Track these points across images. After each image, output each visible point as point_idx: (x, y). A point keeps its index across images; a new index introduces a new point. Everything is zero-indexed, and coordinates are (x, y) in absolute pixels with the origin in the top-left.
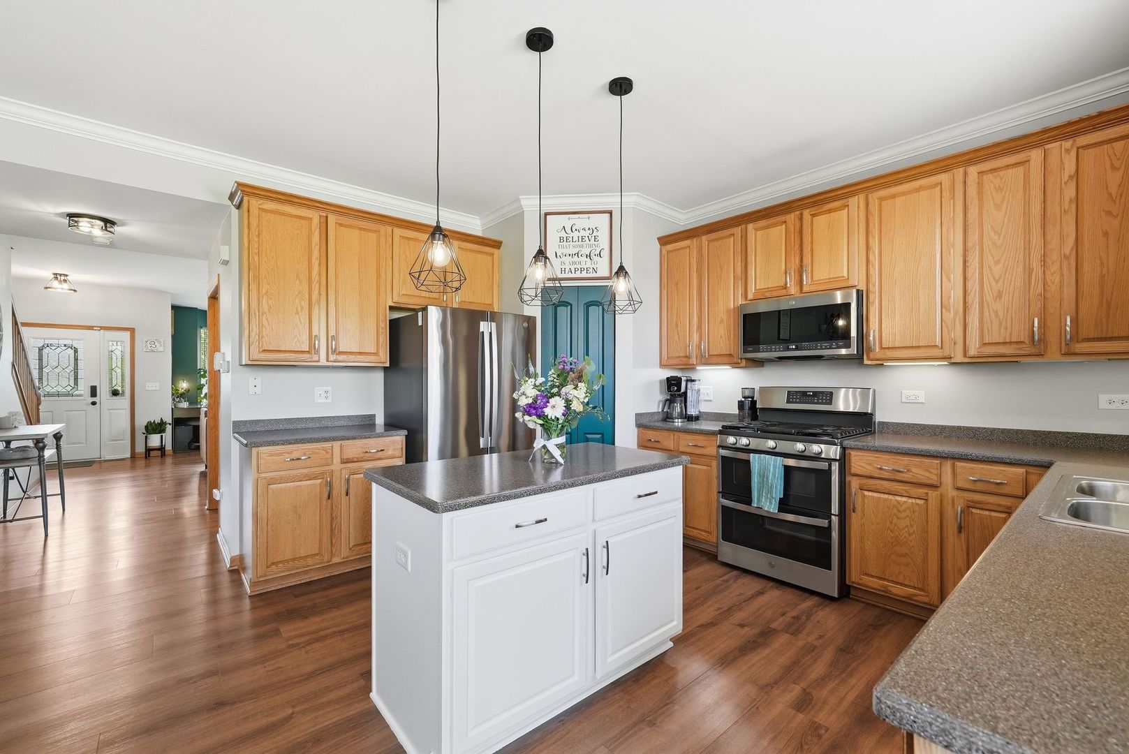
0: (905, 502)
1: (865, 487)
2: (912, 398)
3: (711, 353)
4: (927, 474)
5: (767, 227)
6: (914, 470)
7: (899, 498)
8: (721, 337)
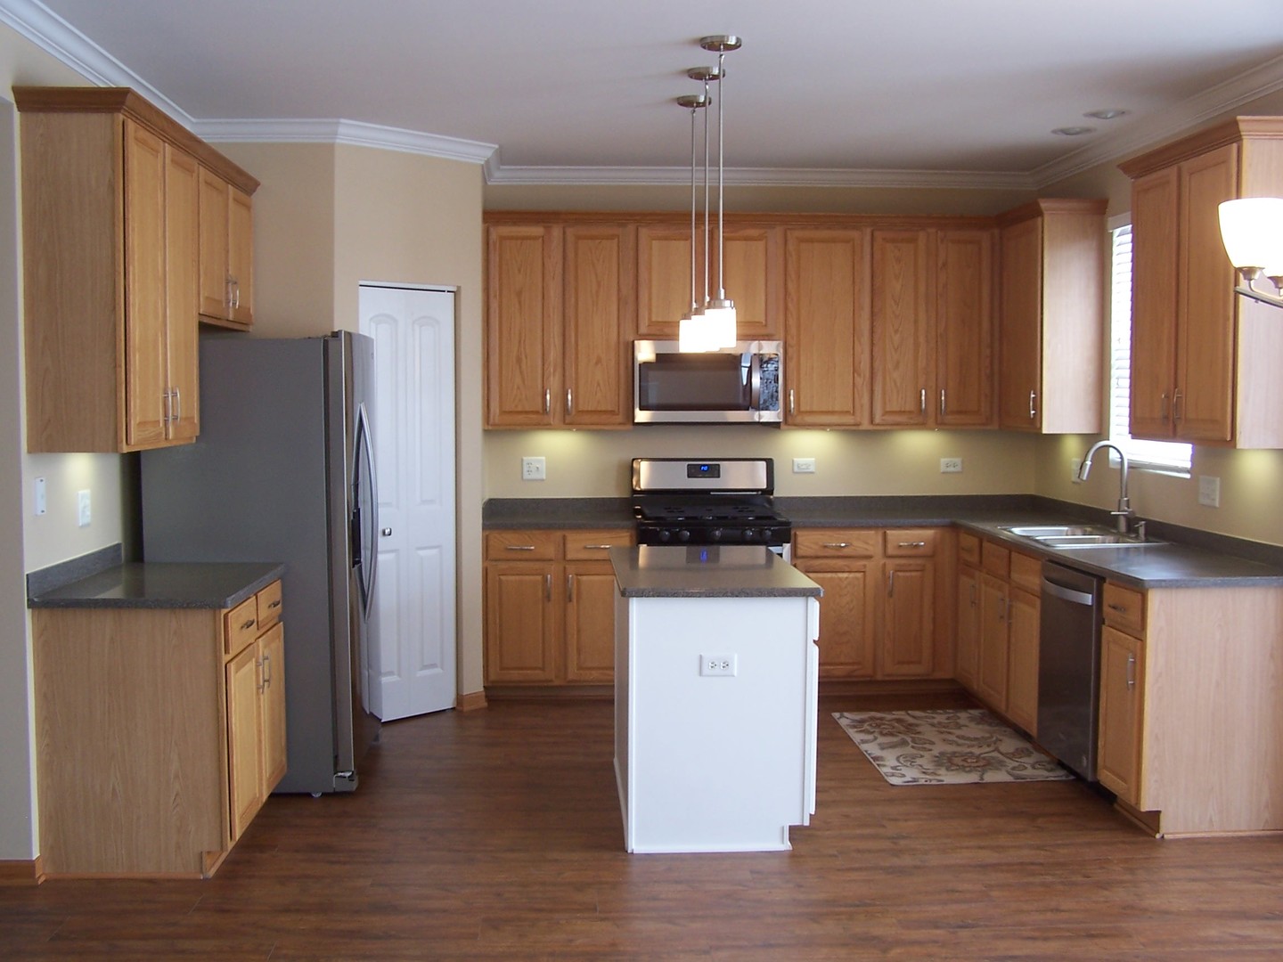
0: (847, 578)
1: (811, 569)
2: (804, 467)
3: (581, 408)
4: (865, 546)
5: (666, 238)
6: (855, 543)
7: (840, 575)
8: (599, 385)
